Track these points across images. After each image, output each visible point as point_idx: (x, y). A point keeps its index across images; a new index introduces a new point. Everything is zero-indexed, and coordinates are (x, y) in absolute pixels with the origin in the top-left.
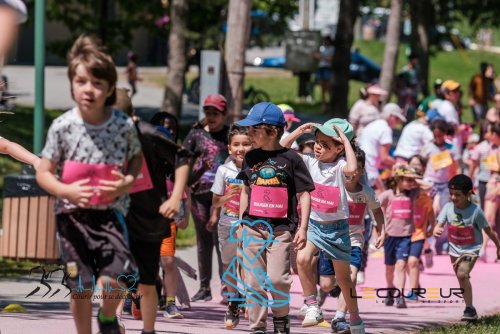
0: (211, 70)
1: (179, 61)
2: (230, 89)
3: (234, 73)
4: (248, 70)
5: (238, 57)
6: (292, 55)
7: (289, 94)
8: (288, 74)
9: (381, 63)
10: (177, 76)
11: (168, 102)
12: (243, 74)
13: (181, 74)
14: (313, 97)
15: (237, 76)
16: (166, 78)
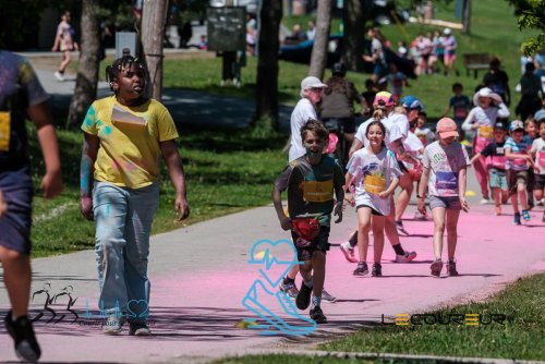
0: (126, 53)
1: (92, 44)
2: (148, 73)
3: (150, 55)
4: (166, 51)
5: (155, 39)
6: (215, 34)
7: (214, 77)
8: (212, 55)
10: (90, 60)
11: (80, 89)
12: (161, 56)
14: (239, 80)
15: (154, 58)
16: (78, 63)
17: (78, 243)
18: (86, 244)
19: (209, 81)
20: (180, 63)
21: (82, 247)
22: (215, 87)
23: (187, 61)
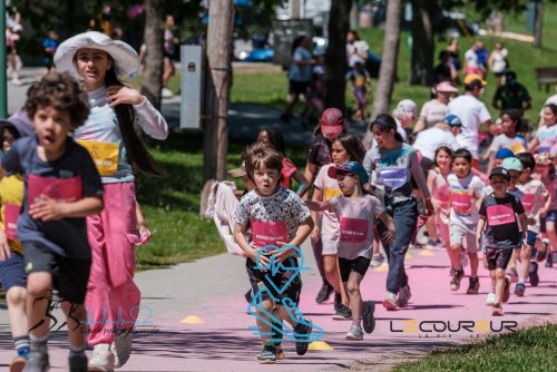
0: (192, 67)
1: (156, 57)
2: (214, 87)
3: (217, 69)
4: (235, 65)
5: (221, 52)
6: (281, 47)
7: (280, 91)
8: (278, 69)
9: (381, 54)
10: (154, 74)
12: (228, 71)
13: (158, 72)
15: (220, 73)
16: (142, 77)
17: (144, 263)
18: (151, 264)
19: (275, 96)
20: (245, 78)
21: (147, 266)
22: (281, 101)
23: (253, 75)
